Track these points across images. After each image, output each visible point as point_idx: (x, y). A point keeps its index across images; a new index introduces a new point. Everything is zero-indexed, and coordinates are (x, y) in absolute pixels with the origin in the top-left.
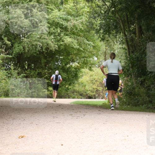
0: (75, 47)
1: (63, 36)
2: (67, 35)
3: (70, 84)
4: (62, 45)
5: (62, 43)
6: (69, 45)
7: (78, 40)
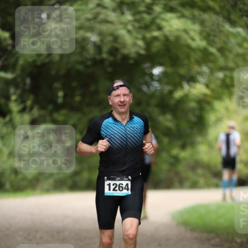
0: (194, 44)
1: (161, 13)
2: (171, 10)
3: (183, 147)
4: (156, 39)
5: (156, 34)
6: (178, 38)
7: (202, 23)
